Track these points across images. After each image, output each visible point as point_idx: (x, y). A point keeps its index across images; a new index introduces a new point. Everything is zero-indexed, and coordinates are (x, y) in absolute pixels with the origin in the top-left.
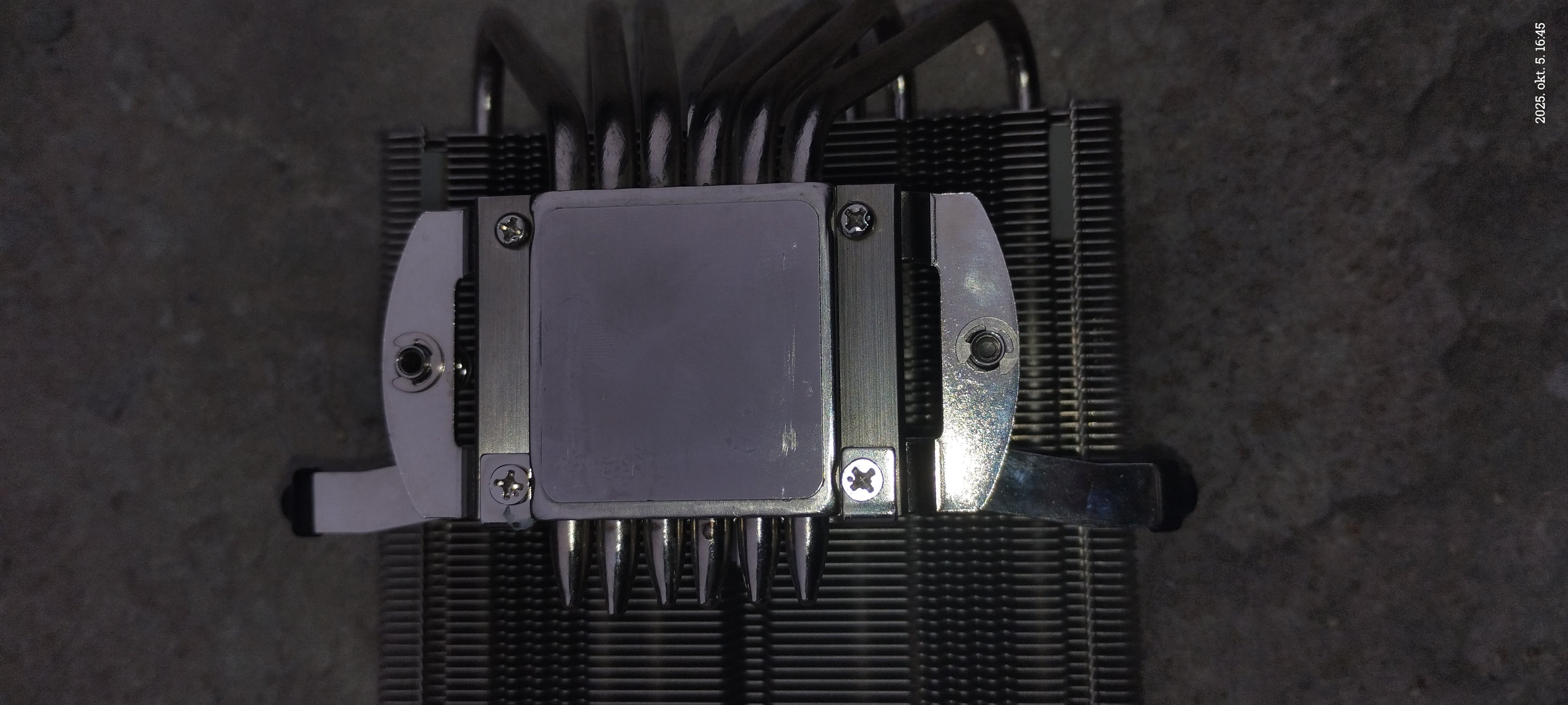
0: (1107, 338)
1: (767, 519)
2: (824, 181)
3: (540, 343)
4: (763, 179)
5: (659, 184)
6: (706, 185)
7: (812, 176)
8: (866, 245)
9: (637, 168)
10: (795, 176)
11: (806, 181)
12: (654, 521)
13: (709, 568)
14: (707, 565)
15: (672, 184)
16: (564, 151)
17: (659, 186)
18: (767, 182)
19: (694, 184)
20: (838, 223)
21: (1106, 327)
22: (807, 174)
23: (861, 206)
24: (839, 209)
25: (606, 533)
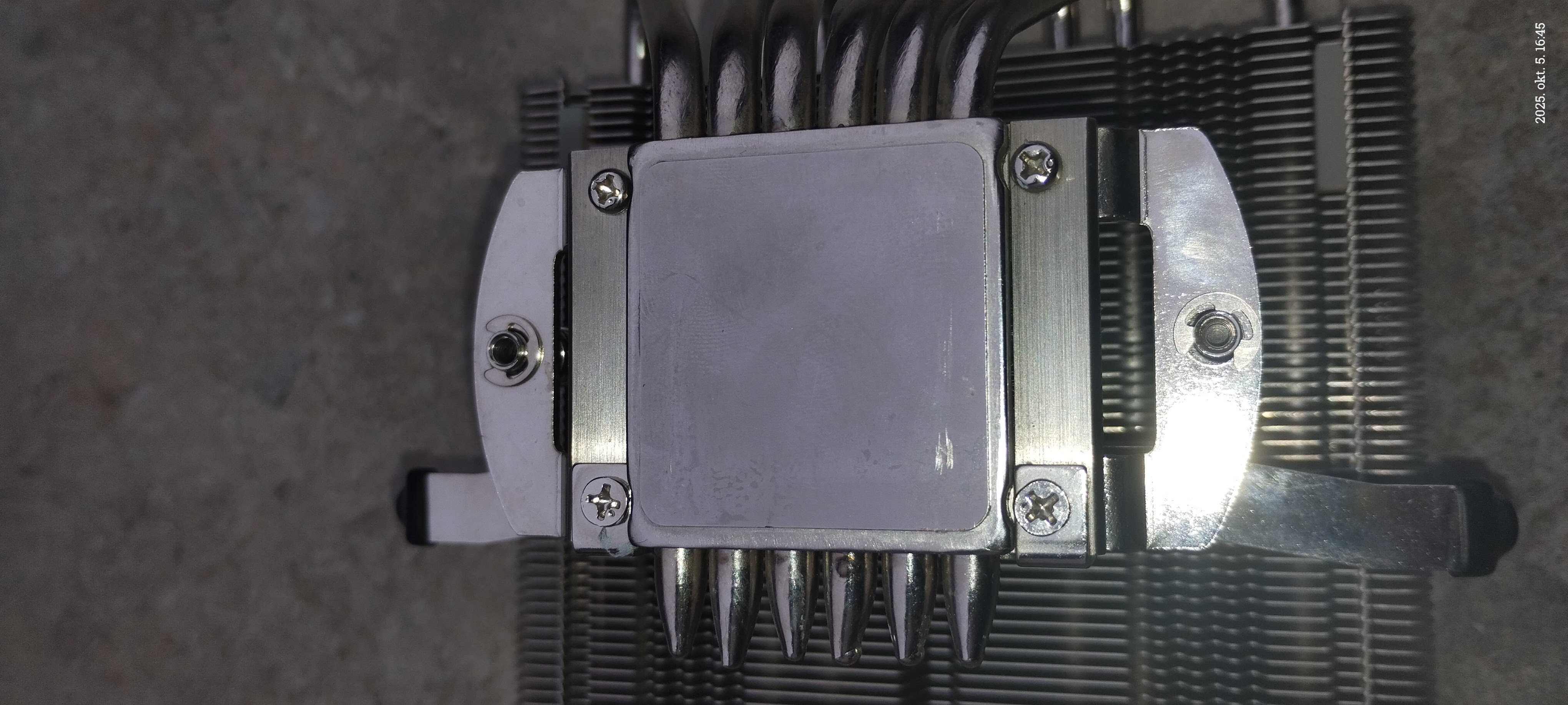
0: (1394, 317)
1: (919, 556)
2: (994, 116)
3: (639, 328)
4: (915, 116)
5: (782, 128)
6: (841, 126)
7: (977, 111)
8: (1049, 199)
9: (758, 107)
10: (955, 112)
11: (970, 117)
12: (777, 552)
13: (845, 615)
14: (842, 611)
15: (800, 128)
16: (670, 91)
17: (783, 130)
18: (918, 120)
19: (827, 126)
20: (1012, 171)
21: (1393, 302)
22: (971, 107)
23: (1040, 148)
24: (1013, 152)
25: (720, 566)
